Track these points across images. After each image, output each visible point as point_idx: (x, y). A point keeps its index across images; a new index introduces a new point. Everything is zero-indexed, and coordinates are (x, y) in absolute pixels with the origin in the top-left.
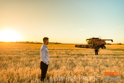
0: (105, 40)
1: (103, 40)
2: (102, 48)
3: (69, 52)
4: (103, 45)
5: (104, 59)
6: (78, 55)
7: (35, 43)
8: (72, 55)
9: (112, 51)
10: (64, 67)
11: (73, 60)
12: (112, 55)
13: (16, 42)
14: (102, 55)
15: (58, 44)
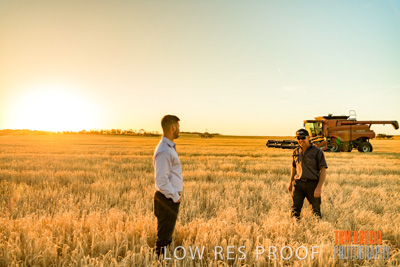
0: (371, 123)
1: (364, 123)
2: (361, 150)
3: (247, 162)
4: (365, 139)
5: (366, 187)
6: (276, 172)
7: (139, 135)
8: (255, 172)
9: (395, 161)
10: (230, 212)
11: (260, 189)
12: (394, 173)
13: (82, 133)
14: (360, 173)
15: (211, 136)
